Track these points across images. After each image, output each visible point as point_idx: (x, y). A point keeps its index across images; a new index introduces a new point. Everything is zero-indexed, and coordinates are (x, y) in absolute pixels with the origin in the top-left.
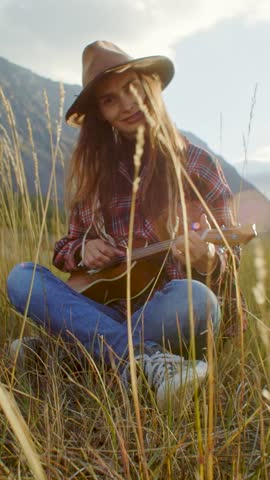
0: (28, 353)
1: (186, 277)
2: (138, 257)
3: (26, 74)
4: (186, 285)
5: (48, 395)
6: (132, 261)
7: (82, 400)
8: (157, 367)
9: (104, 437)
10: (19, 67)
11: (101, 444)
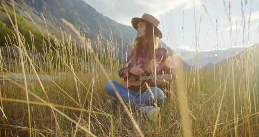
0: (113, 103)
1: (155, 87)
2: (143, 79)
3: (115, 22)
4: (155, 88)
5: (118, 115)
6: (142, 80)
7: (127, 117)
8: (146, 110)
9: (132, 127)
10: (112, 20)
11: (132, 129)
